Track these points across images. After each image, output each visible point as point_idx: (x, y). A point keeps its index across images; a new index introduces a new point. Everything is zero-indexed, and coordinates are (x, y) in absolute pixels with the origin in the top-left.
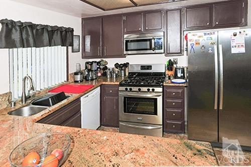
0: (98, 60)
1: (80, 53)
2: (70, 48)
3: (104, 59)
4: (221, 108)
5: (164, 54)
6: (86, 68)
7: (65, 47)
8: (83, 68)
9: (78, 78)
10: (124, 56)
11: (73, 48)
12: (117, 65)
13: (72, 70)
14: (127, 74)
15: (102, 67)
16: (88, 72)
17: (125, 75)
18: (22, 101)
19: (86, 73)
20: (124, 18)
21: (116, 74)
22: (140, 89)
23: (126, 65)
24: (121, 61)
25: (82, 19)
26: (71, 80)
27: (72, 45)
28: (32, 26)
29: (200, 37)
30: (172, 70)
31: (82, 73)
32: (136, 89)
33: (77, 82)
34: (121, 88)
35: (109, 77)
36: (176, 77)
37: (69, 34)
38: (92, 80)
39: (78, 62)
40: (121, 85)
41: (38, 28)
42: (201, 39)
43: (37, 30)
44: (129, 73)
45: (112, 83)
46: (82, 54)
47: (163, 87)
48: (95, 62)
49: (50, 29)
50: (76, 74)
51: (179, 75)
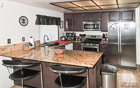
0: (72, 32)
1: (63, 29)
2: (59, 26)
3: (74, 32)
4: (121, 52)
5: (100, 31)
6: (67, 35)
7: (57, 26)
8: (65, 35)
9: (63, 39)
10: (83, 31)
11: (60, 26)
12: (80, 35)
13: (60, 36)
14: (85, 39)
15: (73, 36)
16: (68, 37)
17: (84, 39)
18: (44, 44)
19: (67, 37)
20: (83, 15)
21: (80, 39)
22: (90, 45)
23: (84, 35)
24: (82, 33)
25: (64, 14)
26: (60, 40)
27: (60, 25)
28: (46, 17)
29: (112, 24)
30: (104, 38)
31: (65, 37)
32: (88, 44)
33: (63, 41)
34: (82, 44)
35: (77, 40)
36: (106, 41)
37: (59, 20)
38: (69, 40)
39: (63, 32)
40: (82, 43)
41: (48, 18)
42: (113, 25)
43: (47, 18)
44: (86, 39)
45: (78, 42)
46: (64, 29)
47: (99, 44)
48: (70, 33)
49: (52, 18)
50: (62, 37)
51: (107, 40)
